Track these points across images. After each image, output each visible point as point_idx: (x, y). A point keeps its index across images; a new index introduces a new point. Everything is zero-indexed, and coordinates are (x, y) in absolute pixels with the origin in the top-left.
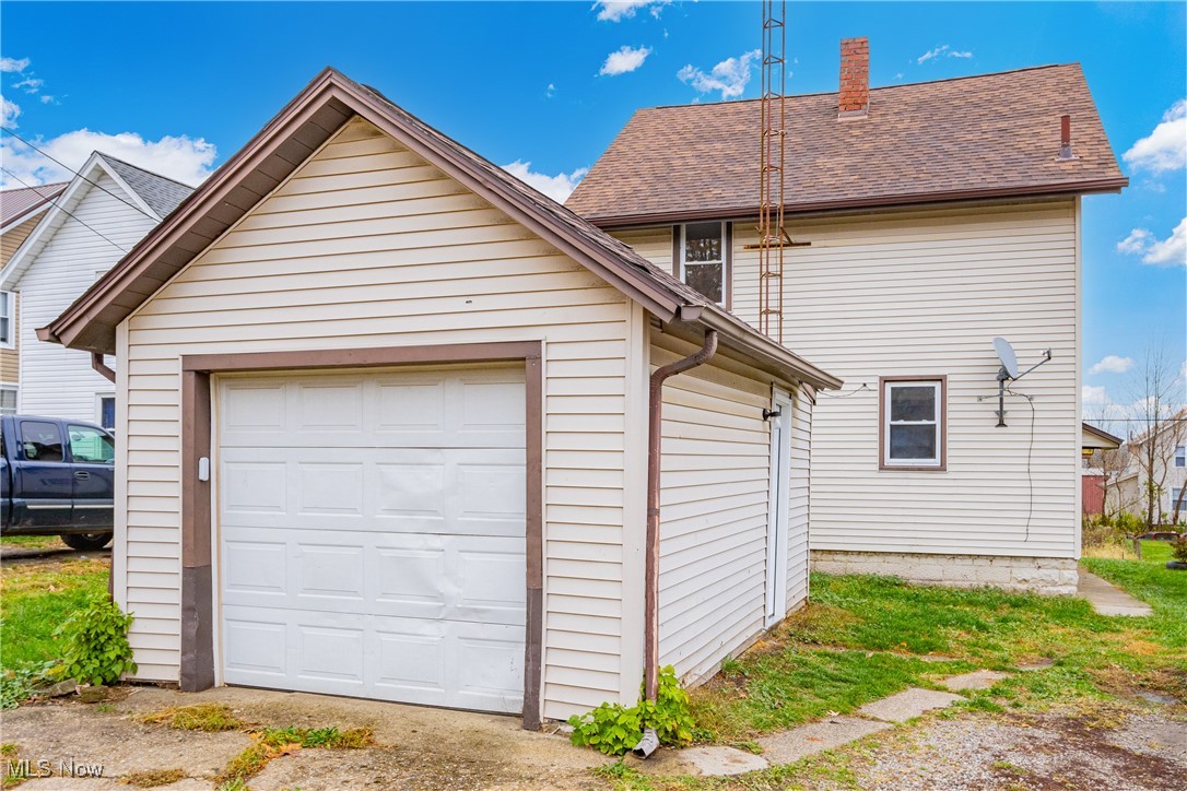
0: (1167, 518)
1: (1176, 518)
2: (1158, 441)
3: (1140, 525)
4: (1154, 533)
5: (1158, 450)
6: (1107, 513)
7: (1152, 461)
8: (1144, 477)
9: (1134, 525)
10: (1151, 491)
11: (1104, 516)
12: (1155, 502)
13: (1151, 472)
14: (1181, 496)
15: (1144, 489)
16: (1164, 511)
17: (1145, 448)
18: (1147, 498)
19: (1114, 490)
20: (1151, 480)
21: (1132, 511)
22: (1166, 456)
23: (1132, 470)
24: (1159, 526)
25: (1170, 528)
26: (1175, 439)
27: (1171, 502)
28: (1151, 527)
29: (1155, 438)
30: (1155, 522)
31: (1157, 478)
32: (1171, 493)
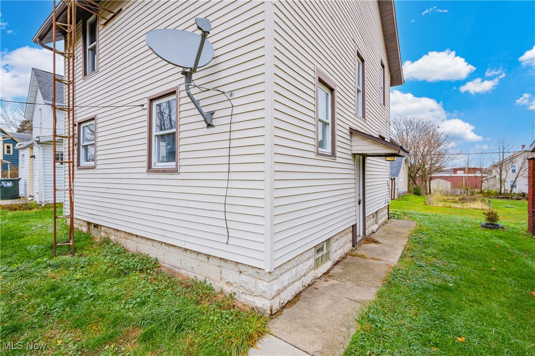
0: (508, 191)
1: (511, 191)
2: (504, 164)
3: (496, 193)
4: (501, 196)
5: (504, 167)
6: (482, 189)
7: (501, 171)
8: (498, 177)
9: (494, 194)
10: (501, 181)
11: (481, 190)
12: (503, 186)
13: (501, 175)
14: (514, 183)
15: (498, 181)
16: (506, 188)
17: (498, 167)
18: (499, 184)
19: (486, 181)
20: (501, 178)
21: (493, 188)
22: (507, 169)
23: (494, 174)
24: (504, 194)
25: (509, 194)
26: (511, 163)
27: (510, 186)
28: (501, 194)
29: (502, 163)
30: (503, 192)
31: (503, 177)
32: (509, 182)
